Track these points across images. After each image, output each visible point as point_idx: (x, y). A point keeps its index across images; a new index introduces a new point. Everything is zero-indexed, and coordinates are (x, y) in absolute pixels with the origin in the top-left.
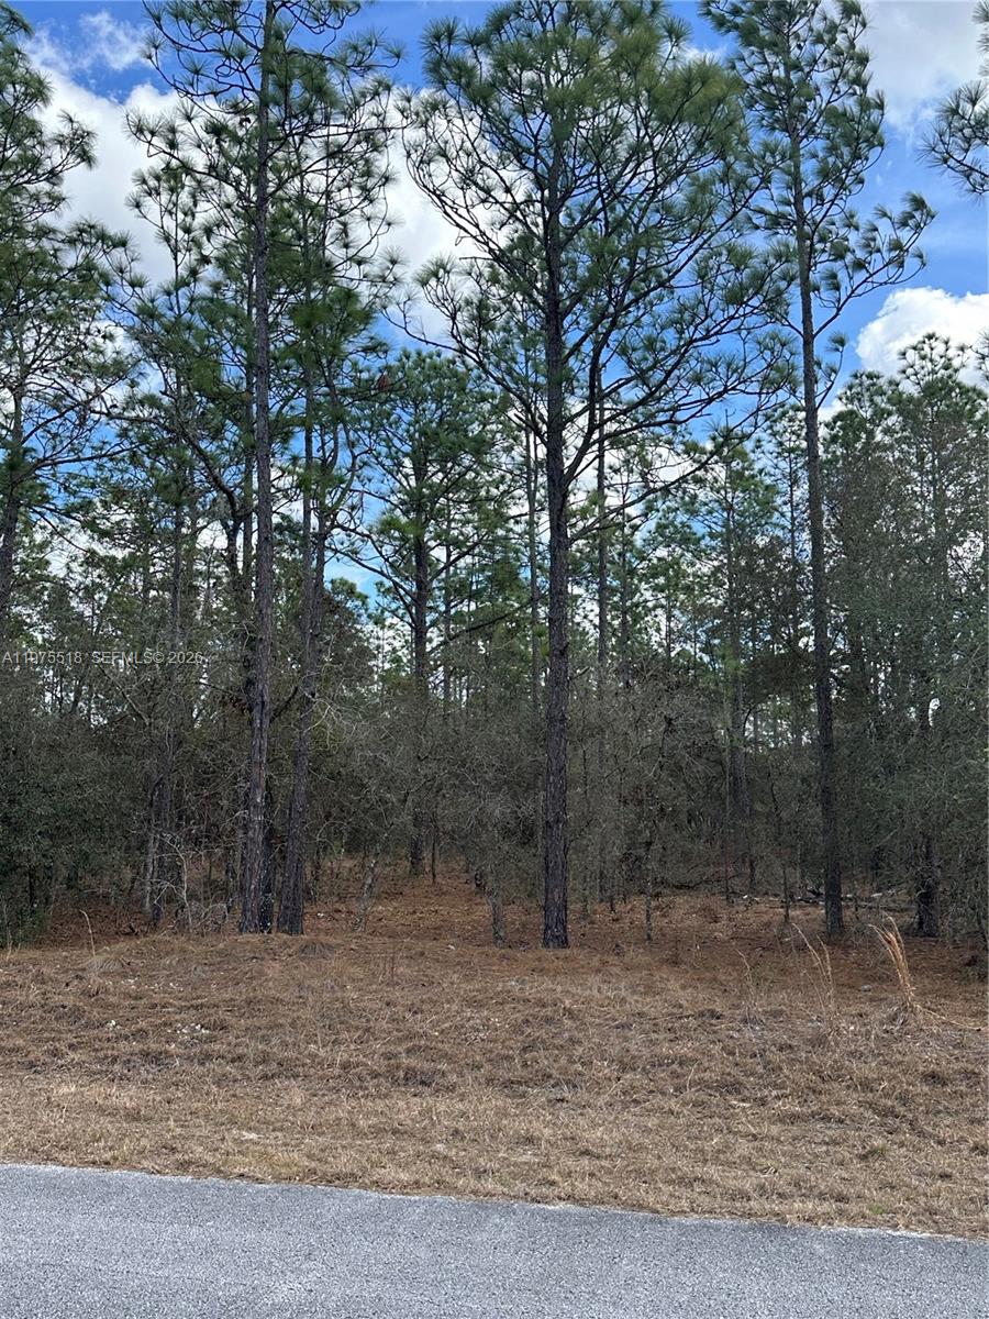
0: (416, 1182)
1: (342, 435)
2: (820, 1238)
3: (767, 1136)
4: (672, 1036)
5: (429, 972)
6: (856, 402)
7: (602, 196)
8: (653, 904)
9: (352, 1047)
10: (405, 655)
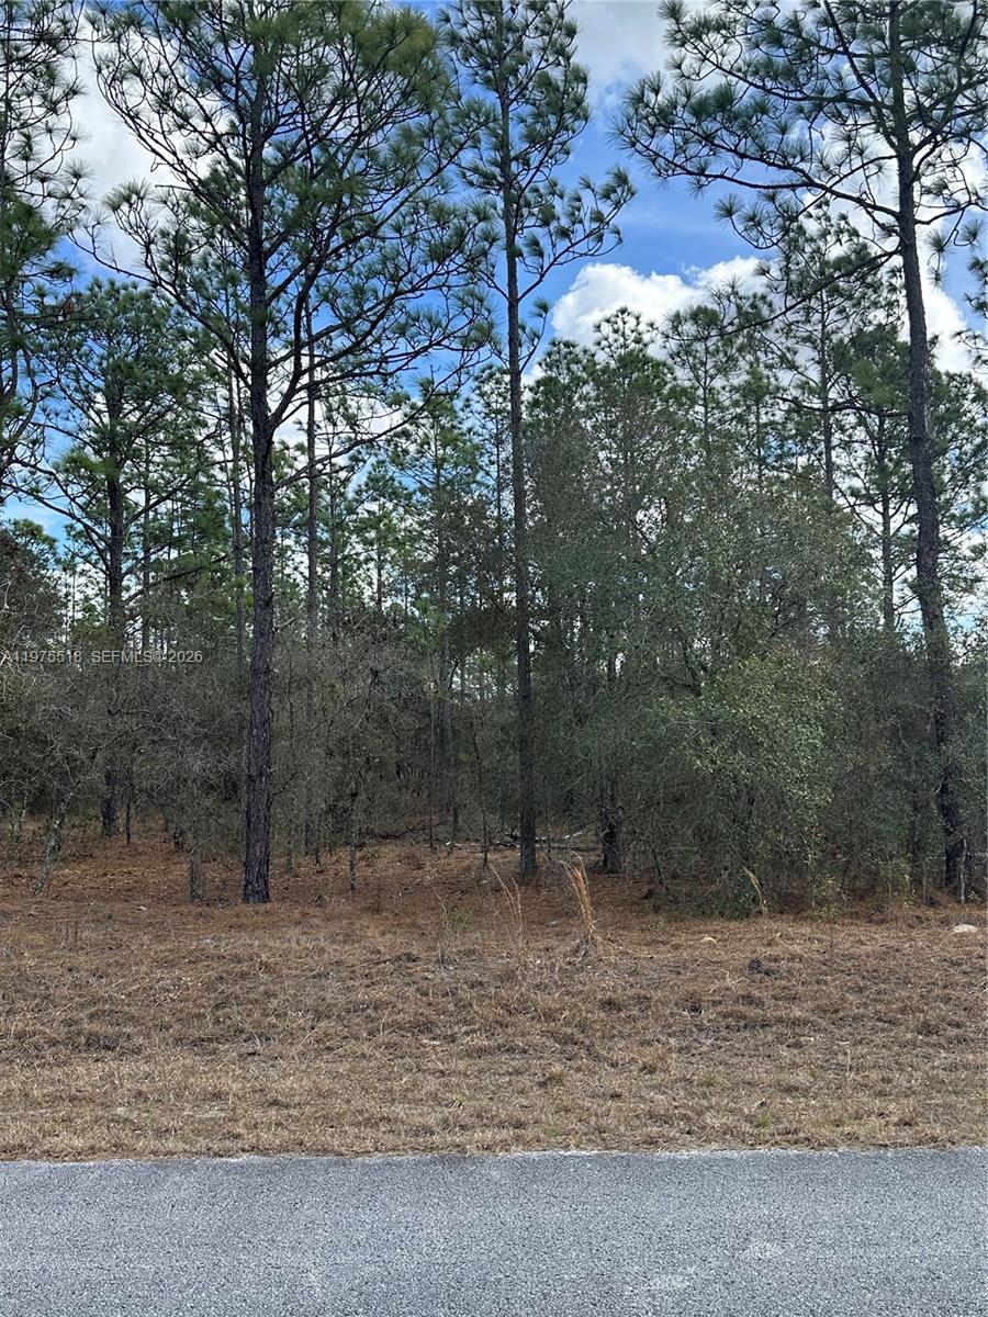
0: (92, 1148)
1: (21, 362)
2: (497, 1164)
3: (454, 1072)
4: (367, 982)
5: (117, 935)
6: (555, 369)
7: (307, 137)
8: (358, 854)
9: (29, 1016)
10: (98, 603)
